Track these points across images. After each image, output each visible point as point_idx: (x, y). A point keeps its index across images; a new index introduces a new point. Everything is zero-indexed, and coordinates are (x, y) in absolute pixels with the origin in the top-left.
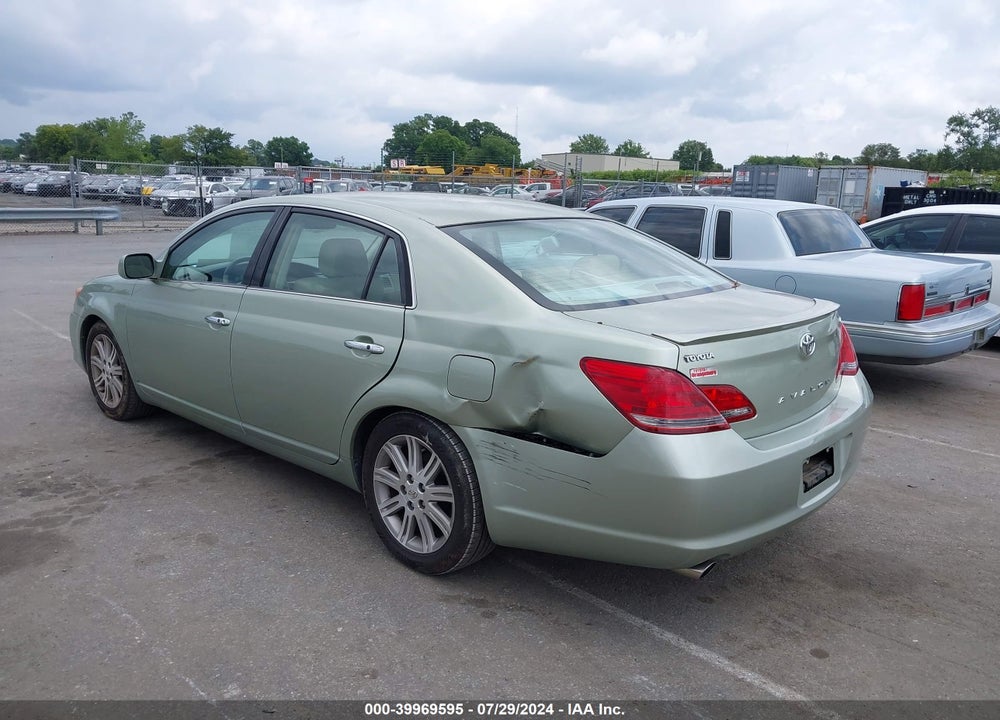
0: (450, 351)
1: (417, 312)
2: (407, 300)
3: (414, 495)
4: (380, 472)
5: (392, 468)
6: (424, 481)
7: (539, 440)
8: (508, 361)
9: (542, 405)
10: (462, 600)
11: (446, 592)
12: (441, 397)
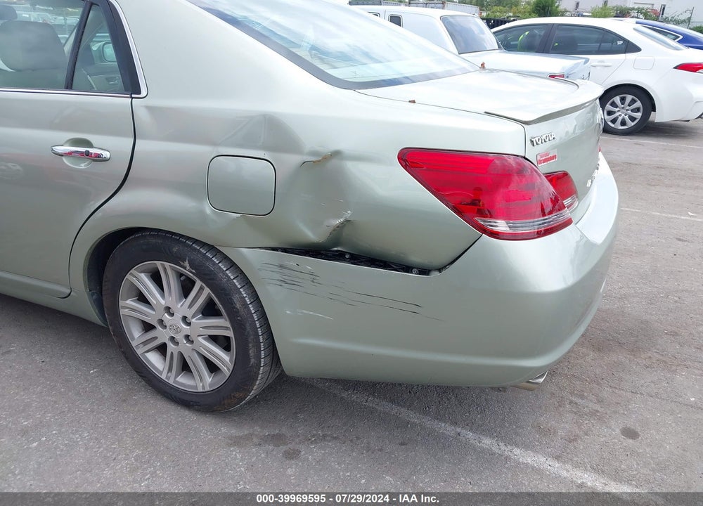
0: (206, 151)
1: (149, 101)
2: (132, 87)
3: (178, 330)
4: (128, 305)
5: (142, 299)
6: (189, 313)
7: (339, 257)
8: (294, 160)
9: (348, 214)
10: (255, 440)
11: (234, 431)
12: (202, 212)
